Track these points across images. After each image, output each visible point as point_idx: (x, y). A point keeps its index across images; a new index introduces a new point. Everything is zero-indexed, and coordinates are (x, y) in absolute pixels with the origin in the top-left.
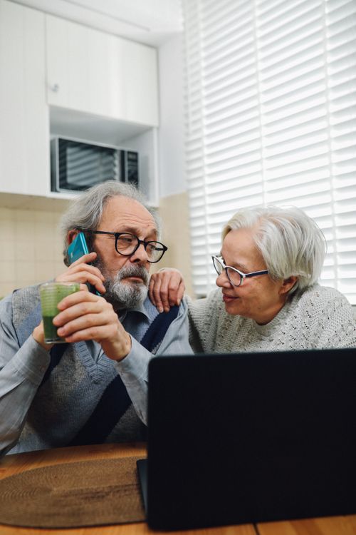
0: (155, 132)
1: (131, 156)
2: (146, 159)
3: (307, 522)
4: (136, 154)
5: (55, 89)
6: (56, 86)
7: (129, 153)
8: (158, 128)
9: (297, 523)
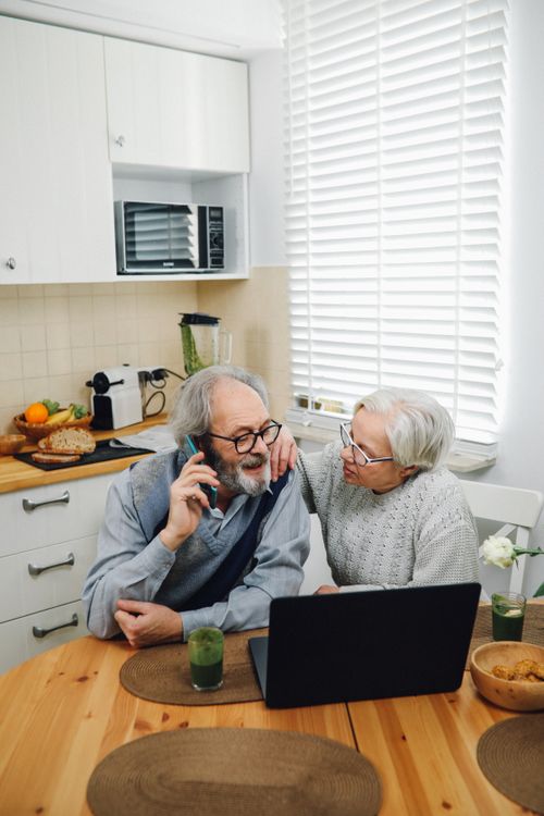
0: (245, 177)
1: (213, 214)
2: (234, 213)
3: (386, 701)
4: (220, 209)
5: (120, 142)
6: (121, 138)
7: (211, 209)
8: (248, 174)
9: (379, 702)
